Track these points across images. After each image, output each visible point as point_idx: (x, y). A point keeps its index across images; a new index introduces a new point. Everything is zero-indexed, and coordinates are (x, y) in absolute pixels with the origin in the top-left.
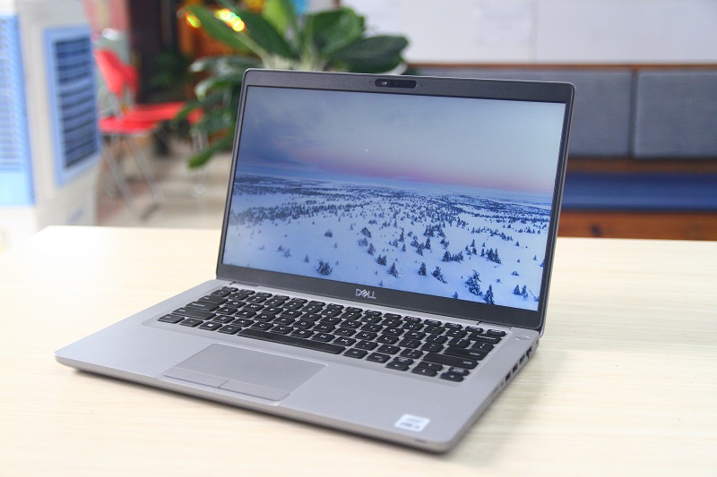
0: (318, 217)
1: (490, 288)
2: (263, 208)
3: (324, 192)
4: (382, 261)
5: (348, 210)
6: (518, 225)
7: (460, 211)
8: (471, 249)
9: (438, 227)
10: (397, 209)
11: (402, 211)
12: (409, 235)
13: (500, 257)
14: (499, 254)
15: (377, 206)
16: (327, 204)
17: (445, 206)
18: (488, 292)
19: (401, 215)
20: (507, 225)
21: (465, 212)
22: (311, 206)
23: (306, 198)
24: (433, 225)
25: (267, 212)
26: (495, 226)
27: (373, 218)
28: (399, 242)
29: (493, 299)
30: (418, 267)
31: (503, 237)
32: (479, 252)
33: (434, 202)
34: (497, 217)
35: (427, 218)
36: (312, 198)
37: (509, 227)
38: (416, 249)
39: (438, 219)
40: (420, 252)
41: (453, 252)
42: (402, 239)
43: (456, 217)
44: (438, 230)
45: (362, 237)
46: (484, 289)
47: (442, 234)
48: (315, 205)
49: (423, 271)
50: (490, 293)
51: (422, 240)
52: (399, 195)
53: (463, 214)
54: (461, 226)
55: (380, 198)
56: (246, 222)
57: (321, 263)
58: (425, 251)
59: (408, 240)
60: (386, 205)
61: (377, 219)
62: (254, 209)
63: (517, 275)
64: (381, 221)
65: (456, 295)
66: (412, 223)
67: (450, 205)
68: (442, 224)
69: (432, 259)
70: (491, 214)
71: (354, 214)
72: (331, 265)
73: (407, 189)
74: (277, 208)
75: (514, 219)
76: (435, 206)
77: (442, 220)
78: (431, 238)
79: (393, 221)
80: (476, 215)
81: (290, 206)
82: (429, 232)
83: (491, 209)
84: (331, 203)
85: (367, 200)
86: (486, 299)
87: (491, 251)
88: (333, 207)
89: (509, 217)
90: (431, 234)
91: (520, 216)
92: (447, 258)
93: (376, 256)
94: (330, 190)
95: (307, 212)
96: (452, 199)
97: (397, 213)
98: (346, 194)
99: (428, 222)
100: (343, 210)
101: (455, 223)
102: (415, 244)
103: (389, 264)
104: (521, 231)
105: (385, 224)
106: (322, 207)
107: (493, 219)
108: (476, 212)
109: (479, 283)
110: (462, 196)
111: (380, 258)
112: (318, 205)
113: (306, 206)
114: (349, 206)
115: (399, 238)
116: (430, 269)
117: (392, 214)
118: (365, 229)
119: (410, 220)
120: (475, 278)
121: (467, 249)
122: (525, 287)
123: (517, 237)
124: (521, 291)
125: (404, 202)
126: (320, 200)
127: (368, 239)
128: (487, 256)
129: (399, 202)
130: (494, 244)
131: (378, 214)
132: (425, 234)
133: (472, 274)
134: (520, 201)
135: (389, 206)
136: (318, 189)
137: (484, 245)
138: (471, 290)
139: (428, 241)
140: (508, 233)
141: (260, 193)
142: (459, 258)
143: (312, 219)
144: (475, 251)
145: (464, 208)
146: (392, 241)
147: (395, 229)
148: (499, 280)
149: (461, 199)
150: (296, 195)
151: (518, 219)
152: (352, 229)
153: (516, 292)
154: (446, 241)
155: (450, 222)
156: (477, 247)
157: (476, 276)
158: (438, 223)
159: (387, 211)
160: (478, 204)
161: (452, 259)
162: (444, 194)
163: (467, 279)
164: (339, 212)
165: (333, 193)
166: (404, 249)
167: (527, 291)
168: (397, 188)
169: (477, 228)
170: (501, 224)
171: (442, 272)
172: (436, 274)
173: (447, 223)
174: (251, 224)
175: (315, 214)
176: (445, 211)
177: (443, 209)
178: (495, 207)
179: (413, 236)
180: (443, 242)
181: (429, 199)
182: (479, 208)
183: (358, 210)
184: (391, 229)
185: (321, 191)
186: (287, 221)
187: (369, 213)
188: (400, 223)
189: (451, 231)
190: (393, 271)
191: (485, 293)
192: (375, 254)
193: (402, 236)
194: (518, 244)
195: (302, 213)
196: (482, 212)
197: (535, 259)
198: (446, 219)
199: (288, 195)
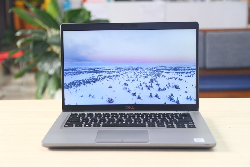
0: (105, 81)
1: (178, 98)
2: (79, 80)
3: (106, 71)
4: (134, 94)
5: (117, 77)
6: (184, 75)
7: (162, 72)
8: (168, 85)
9: (155, 79)
10: (137, 74)
11: (139, 75)
12: (144, 83)
13: (179, 87)
14: (179, 86)
15: (129, 74)
16: (107, 75)
17: (156, 71)
18: (177, 100)
19: (139, 76)
20: (180, 75)
21: (164, 72)
22: (101, 77)
23: (98, 74)
24: (152, 78)
25: (81, 82)
26: (176, 76)
27: (128, 79)
28: (140, 87)
29: (179, 102)
30: (149, 94)
31: (180, 79)
32: (172, 86)
33: (152, 70)
34: (176, 73)
35: (150, 76)
36: (100, 74)
37: (181, 76)
38: (147, 88)
39: (154, 76)
40: (149, 89)
41: (162, 87)
42: (141, 85)
43: (161, 74)
44: (155, 80)
45: (125, 86)
46: (175, 99)
47: (156, 81)
48: (102, 76)
49: (151, 96)
50: (178, 100)
51: (149, 84)
52: (137, 69)
53: (163, 73)
54: (163, 77)
55: (130, 71)
56: (72, 86)
57: (109, 99)
58: (151, 88)
59: (143, 85)
60: (132, 73)
61: (130, 79)
62: (75, 81)
63: (187, 92)
64: (131, 80)
65: (165, 103)
66: (144, 79)
67: (158, 70)
68: (156, 77)
69: (154, 91)
70: (174, 72)
71: (119, 78)
72: (113, 99)
73: (140, 66)
74: (86, 79)
75: (183, 73)
76: (152, 71)
77: (156, 76)
78: (152, 83)
79: (136, 79)
80: (168, 73)
81: (91, 78)
82: (151, 81)
83: (174, 70)
84: (109, 75)
85: (124, 72)
86: (177, 103)
87: (176, 85)
88: (110, 76)
89: (181, 72)
90: (152, 82)
91: (185, 71)
92: (160, 90)
93: (131, 93)
94: (108, 70)
95: (100, 80)
96: (158, 68)
97: (137, 76)
98: (115, 71)
99: (150, 77)
100: (115, 77)
101: (161, 77)
102: (146, 86)
103: (137, 95)
104: (186, 77)
105: (133, 80)
106: (106, 77)
107: (175, 74)
108: (168, 72)
109: (173, 97)
110: (162, 66)
111: (133, 93)
112: (103, 76)
113: (99, 77)
114: (117, 75)
115: (140, 85)
116: (154, 95)
117: (135, 76)
118: (125, 83)
119: (143, 78)
120: (171, 96)
121: (167, 85)
122: (190, 96)
123: (185, 79)
124: (189, 98)
125: (139, 71)
126: (104, 74)
127: (127, 87)
128: (175, 87)
129: (138, 71)
130: (177, 82)
131: (130, 77)
132: (150, 82)
133: (170, 95)
134: (184, 66)
135: (134, 73)
136: (102, 70)
137: (173, 83)
138: (170, 100)
139: (151, 84)
140: (181, 78)
141: (77, 74)
142: (164, 89)
143: (102, 82)
144: (170, 86)
145: (164, 71)
146: (137, 86)
147: (137, 82)
148: (180, 95)
149: (162, 68)
150: (93, 73)
151: (184, 72)
152: (120, 84)
153: (187, 98)
154: (158, 83)
155: (159, 77)
156: (170, 84)
157: (172, 95)
158: (154, 77)
159: (133, 75)
160: (168, 69)
161: (162, 90)
162: (155, 66)
163: (169, 96)
164: (113, 78)
165: (110, 71)
166: (142, 89)
167: (191, 97)
168: (136, 66)
169: (169, 78)
170: (178, 75)
171: (158, 95)
172: (156, 96)
173: (158, 77)
174: (75, 87)
175: (103, 80)
176: (156, 73)
177: (156, 72)
178: (175, 69)
179: (145, 83)
180: (157, 84)
181: (149, 69)
182: (169, 70)
183: (121, 76)
184: (136, 82)
185: (104, 71)
186: (91, 84)
187: (126, 77)
188: (139, 79)
189: (159, 80)
190: (139, 97)
191: (176, 100)
192: (131, 92)
193: (141, 84)
194: (185, 81)
195: (97, 80)
196: (171, 71)
197: (192, 86)
198: (157, 76)
199: (90, 74)
